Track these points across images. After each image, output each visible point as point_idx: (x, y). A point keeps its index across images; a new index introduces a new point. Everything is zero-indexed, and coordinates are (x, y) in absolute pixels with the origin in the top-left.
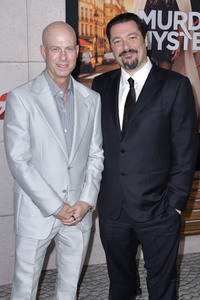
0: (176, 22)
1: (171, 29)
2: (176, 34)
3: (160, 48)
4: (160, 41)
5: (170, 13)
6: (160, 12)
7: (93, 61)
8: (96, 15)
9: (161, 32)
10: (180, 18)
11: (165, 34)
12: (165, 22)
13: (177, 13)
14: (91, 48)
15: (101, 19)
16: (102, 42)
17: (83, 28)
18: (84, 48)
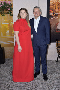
7: (53, 15)
8: (54, 4)
14: (52, 12)
15: (55, 5)
16: (55, 10)
17: (51, 7)
18: (51, 12)
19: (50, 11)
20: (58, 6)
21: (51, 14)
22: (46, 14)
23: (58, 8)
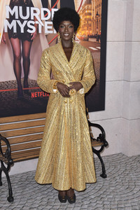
0: (33, 14)
1: (29, 19)
2: (33, 23)
3: (22, 31)
4: (22, 27)
5: (28, 8)
10: (35, 12)
11: (25, 22)
13: (32, 9)
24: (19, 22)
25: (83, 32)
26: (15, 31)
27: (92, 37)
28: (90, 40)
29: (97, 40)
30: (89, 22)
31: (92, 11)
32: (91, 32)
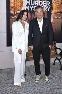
0: (36, 3)
1: (34, 5)
2: (36, 6)
3: (31, 10)
4: (32, 8)
5: (34, 1)
6: (31, 1)
7: (14, 13)
8: (14, 1)
9: (32, 6)
10: (37, 2)
11: (33, 6)
12: (33, 3)
13: (36, 1)
14: (13, 10)
15: (16, 2)
16: (16, 8)
17: (11, 5)
18: (11, 10)
19: (10, 8)
20: (19, 3)
21: (12, 12)
22: (6, 12)
23: (19, 6)
24: (30, 6)
25: (55, 11)
26: (29, 10)
27: (59, 12)
28: (58, 13)
29: (61, 14)
30: (58, 7)
31: (59, 2)
32: (58, 10)
